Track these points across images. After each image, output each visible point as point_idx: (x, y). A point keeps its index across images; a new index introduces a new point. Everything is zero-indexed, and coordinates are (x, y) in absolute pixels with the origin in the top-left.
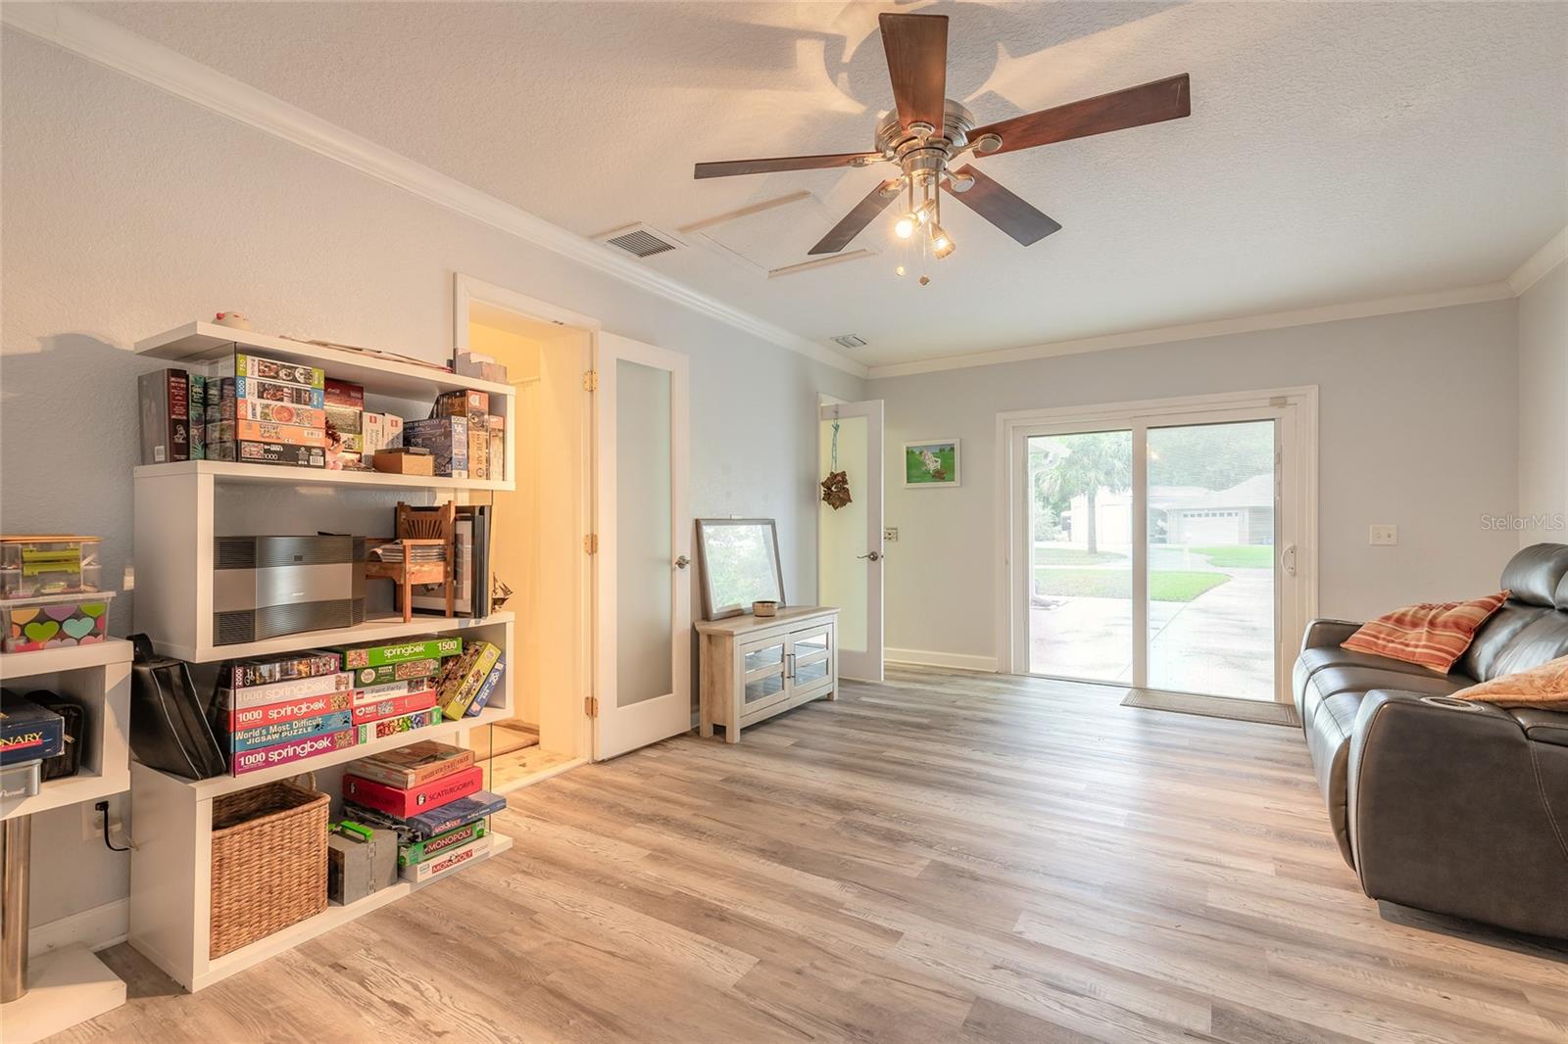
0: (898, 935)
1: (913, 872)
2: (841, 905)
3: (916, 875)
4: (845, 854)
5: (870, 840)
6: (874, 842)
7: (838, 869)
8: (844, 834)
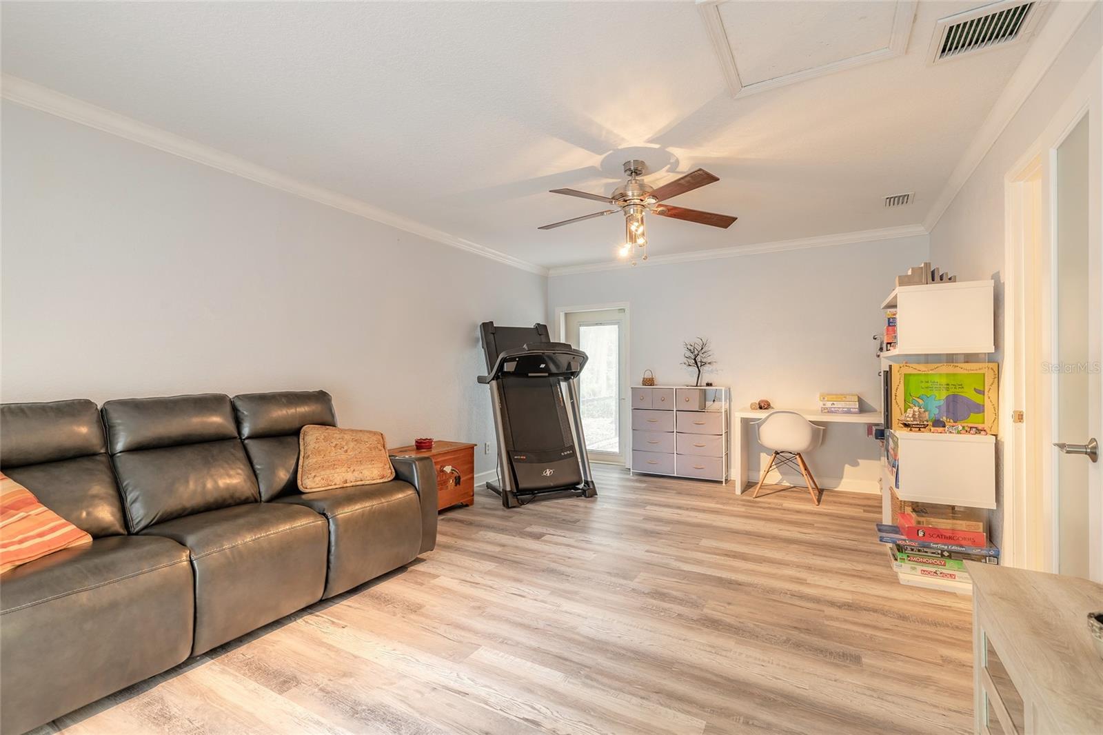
0: (647, 551)
1: (643, 575)
2: (676, 560)
3: (641, 574)
4: (687, 584)
5: (675, 593)
6: (671, 591)
7: (686, 576)
8: (694, 597)
